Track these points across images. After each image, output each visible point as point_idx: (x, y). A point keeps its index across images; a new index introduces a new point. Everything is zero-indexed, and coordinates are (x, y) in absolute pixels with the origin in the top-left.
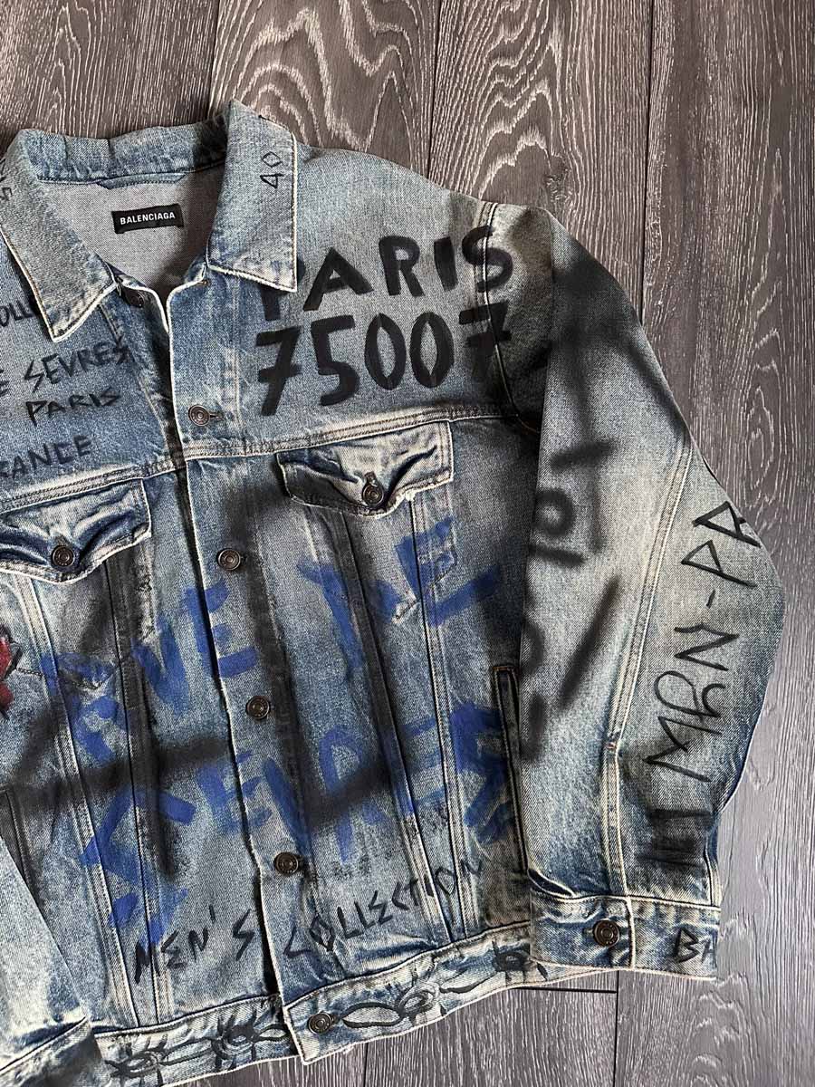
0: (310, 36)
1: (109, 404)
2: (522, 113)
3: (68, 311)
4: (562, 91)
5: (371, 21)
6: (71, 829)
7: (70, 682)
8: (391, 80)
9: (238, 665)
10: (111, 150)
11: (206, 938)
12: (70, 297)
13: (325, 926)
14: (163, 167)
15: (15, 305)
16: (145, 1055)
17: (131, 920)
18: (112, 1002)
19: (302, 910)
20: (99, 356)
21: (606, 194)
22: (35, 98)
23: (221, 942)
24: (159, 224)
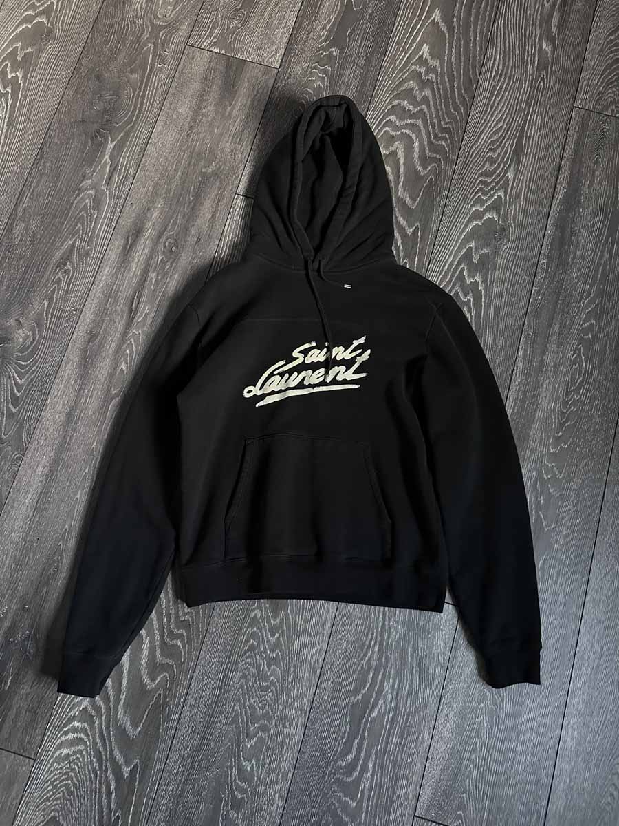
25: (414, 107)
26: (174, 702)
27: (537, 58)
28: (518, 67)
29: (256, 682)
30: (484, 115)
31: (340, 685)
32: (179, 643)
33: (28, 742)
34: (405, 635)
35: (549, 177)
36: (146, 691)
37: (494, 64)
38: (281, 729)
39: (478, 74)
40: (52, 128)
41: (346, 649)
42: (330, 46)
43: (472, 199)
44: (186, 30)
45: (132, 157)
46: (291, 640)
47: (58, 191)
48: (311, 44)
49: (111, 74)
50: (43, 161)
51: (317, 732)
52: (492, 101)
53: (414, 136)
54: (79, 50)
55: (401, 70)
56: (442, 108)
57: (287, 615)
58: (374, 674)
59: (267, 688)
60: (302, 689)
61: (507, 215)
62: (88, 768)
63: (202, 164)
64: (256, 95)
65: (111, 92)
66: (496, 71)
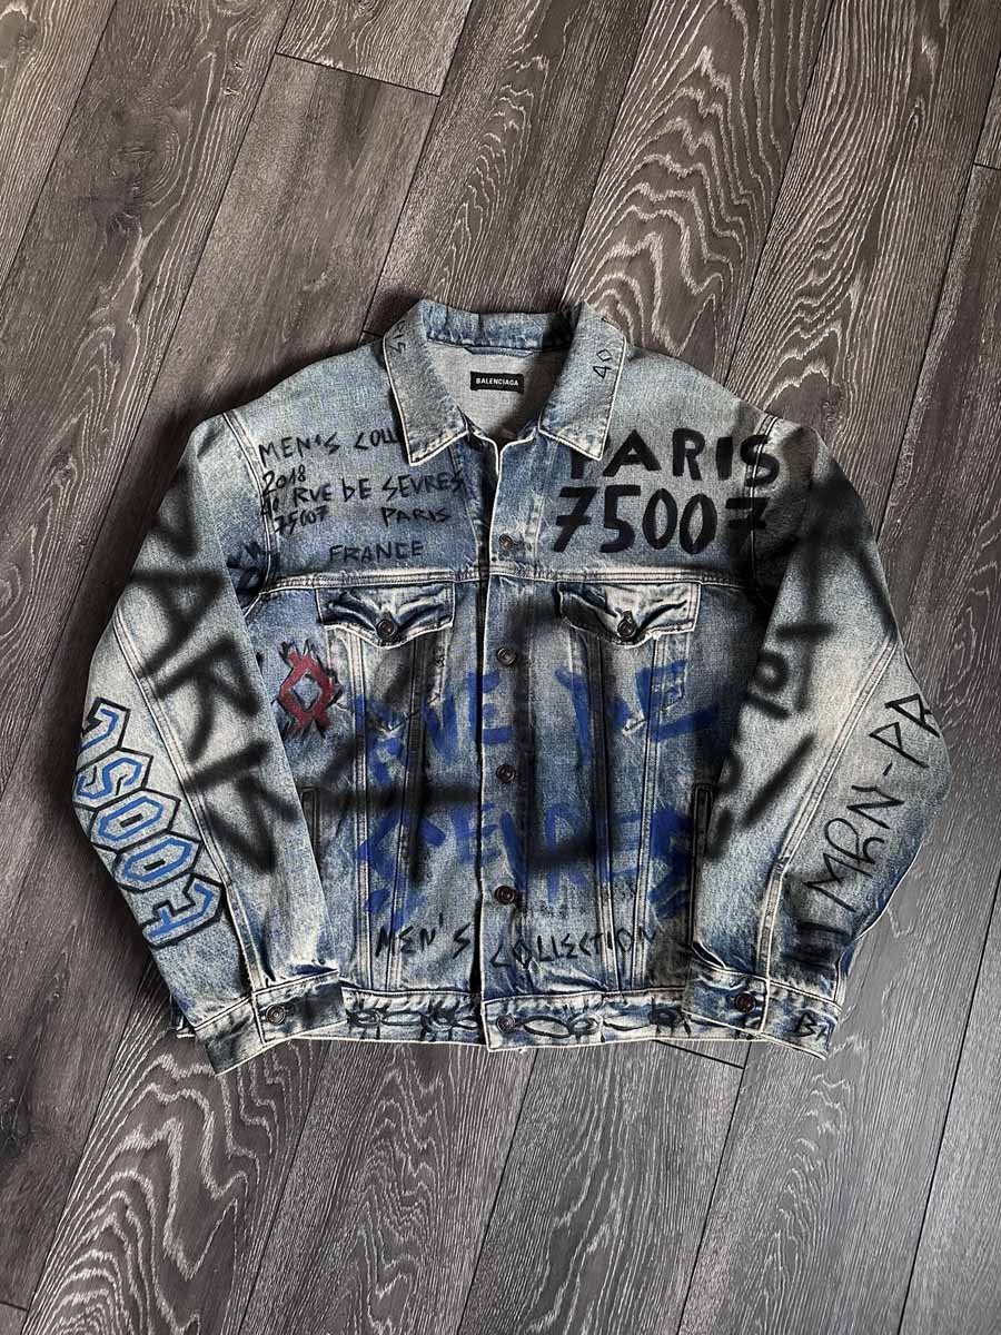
0: (653, 256)
1: (442, 521)
2: (813, 346)
3: (426, 445)
4: (852, 332)
5: (705, 250)
6: (352, 830)
7: (371, 721)
8: (711, 301)
9: (497, 737)
10: (481, 324)
11: (433, 937)
12: (430, 434)
13: (525, 948)
14: (518, 344)
15: (385, 430)
16: (372, 1012)
17: (381, 910)
18: (356, 966)
19: (510, 932)
20: (440, 482)
21: (871, 423)
22: (429, 271)
23: (443, 942)
24: (505, 388)
25: (682, 167)
26: (256, 1220)
27: (909, 71)
28: (873, 91)
29: (393, 1190)
30: (808, 182)
31: (535, 1197)
32: (264, 1123)
33: (17, 1282)
34: (647, 1117)
35: (924, 298)
36: (211, 1201)
37: (829, 84)
38: (435, 1267)
39: (800, 103)
40: (38, 211)
41: (545, 1135)
42: (532, 52)
43: (781, 341)
44: (274, 25)
45: (180, 264)
46: (452, 1121)
47: (51, 328)
48: (499, 47)
49: (142, 110)
50: (24, 272)
51: (496, 1273)
52: (825, 154)
53: (680, 221)
54: (85, 65)
55: (661, 96)
56: (733, 169)
57: (446, 1078)
58: (593, 1180)
59: (413, 1199)
60: (470, 1203)
61: (846, 370)
62: (115, 1325)
63: (303, 276)
64: (398, 147)
65: (142, 144)
66: (832, 97)
